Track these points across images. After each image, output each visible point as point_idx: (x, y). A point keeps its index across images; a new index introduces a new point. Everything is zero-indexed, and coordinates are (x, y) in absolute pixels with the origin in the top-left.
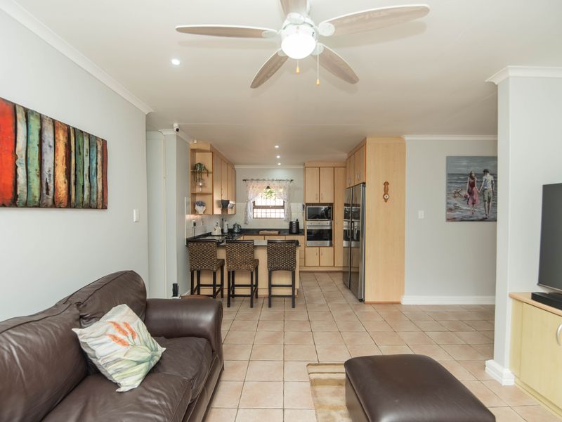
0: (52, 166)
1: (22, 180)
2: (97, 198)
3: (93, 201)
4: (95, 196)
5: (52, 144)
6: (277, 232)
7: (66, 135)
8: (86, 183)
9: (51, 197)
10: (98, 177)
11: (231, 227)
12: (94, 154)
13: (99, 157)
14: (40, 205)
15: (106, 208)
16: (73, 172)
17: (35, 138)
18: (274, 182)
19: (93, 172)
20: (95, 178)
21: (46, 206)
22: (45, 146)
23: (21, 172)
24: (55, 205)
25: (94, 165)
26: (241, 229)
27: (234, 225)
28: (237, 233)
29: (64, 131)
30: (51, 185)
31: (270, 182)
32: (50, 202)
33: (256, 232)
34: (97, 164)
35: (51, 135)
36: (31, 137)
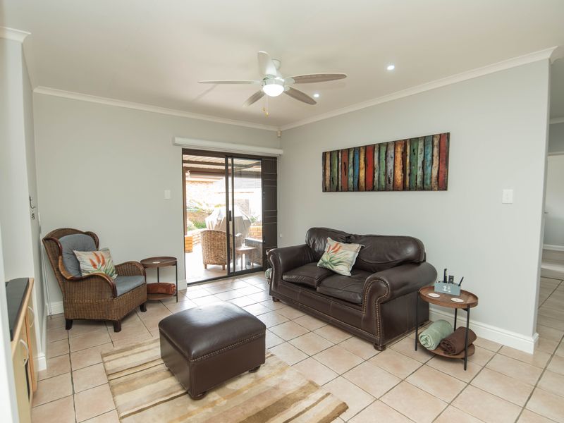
0: (392, 167)
1: (376, 179)
2: (431, 182)
3: (427, 184)
4: (428, 182)
5: (393, 156)
7: (403, 146)
8: (420, 173)
9: (391, 185)
10: (434, 165)
12: (429, 150)
13: (436, 150)
14: (386, 189)
15: (445, 189)
16: (408, 168)
17: (383, 156)
19: (428, 163)
20: (429, 168)
21: (390, 190)
22: (389, 158)
23: (376, 175)
24: (395, 189)
25: (429, 157)
29: (402, 145)
30: (392, 179)
32: (392, 188)
34: (433, 156)
35: (393, 151)
36: (381, 157)
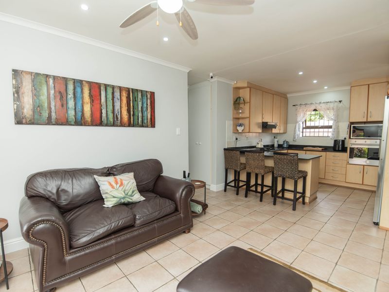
0: (119, 107)
1: (104, 115)
2: (147, 122)
3: (145, 123)
4: (146, 121)
5: (119, 98)
6: (321, 149)
7: (127, 93)
8: (140, 115)
9: (119, 122)
10: (148, 111)
11: (281, 143)
12: (145, 100)
13: (149, 101)
14: (114, 125)
15: (154, 127)
16: (132, 110)
17: (110, 96)
18: (321, 105)
19: (145, 109)
20: (146, 113)
21: (117, 126)
22: (115, 99)
23: (104, 111)
24: (122, 125)
25: (145, 105)
26: (289, 145)
27: (284, 142)
28: (286, 148)
29: (126, 91)
30: (119, 117)
31: (317, 105)
32: (119, 124)
33: (301, 148)
34: (147, 105)
35: (119, 94)
36: (108, 96)
